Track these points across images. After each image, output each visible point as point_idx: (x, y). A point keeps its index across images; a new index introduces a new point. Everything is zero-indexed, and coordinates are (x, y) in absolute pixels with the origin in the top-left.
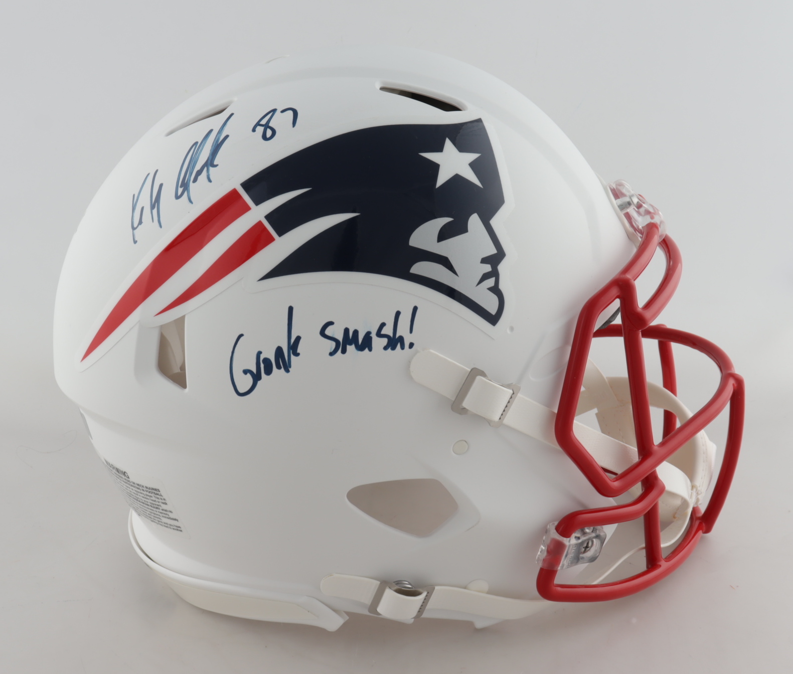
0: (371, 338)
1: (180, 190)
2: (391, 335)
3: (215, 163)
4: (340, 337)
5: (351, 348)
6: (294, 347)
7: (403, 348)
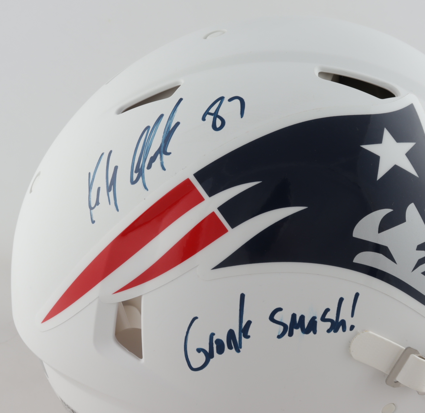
0: (316, 322)
1: (135, 175)
2: (334, 319)
3: (168, 151)
4: (288, 322)
5: (297, 332)
6: (245, 330)
7: (344, 330)
